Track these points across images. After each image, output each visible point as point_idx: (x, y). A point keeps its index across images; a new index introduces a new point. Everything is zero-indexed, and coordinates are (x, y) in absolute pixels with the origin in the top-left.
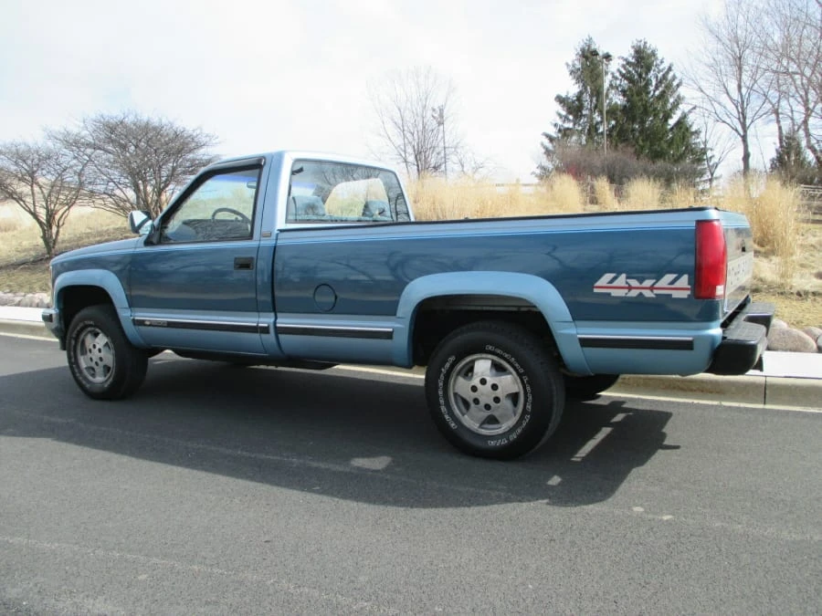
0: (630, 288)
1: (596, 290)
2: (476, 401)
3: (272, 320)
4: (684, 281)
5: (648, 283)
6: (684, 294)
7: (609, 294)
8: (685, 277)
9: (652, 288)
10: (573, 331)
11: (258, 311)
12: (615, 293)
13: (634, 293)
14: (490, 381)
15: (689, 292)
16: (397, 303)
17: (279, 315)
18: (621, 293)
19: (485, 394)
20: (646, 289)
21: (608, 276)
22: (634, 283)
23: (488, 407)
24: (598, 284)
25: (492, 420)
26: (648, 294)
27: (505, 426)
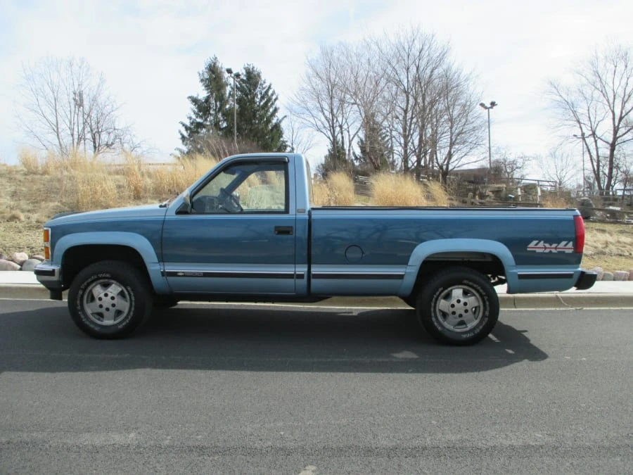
0: (545, 248)
1: (528, 249)
2: (454, 313)
3: (306, 269)
4: (571, 245)
5: (554, 245)
6: (571, 251)
7: (535, 251)
8: (571, 243)
9: (556, 248)
10: (515, 271)
11: (295, 263)
12: (538, 250)
13: (547, 251)
14: (463, 300)
15: (572, 250)
16: (408, 257)
17: (312, 266)
18: (541, 251)
19: (459, 308)
20: (553, 248)
21: (535, 242)
22: (547, 245)
23: (461, 316)
24: (529, 246)
25: (462, 323)
26: (554, 251)
27: (470, 326)
